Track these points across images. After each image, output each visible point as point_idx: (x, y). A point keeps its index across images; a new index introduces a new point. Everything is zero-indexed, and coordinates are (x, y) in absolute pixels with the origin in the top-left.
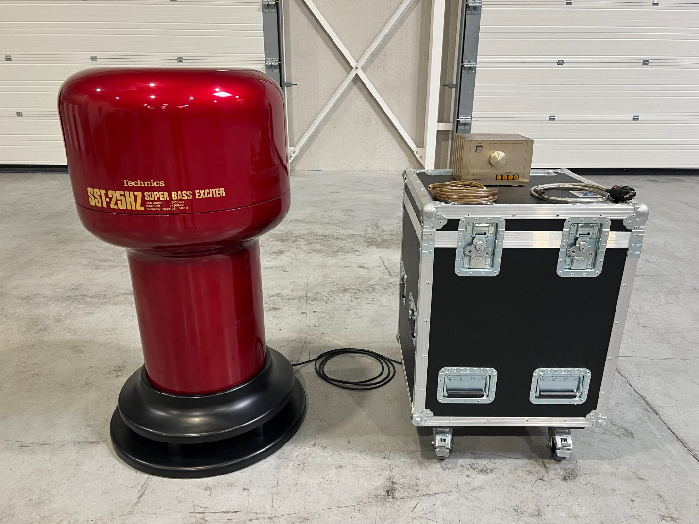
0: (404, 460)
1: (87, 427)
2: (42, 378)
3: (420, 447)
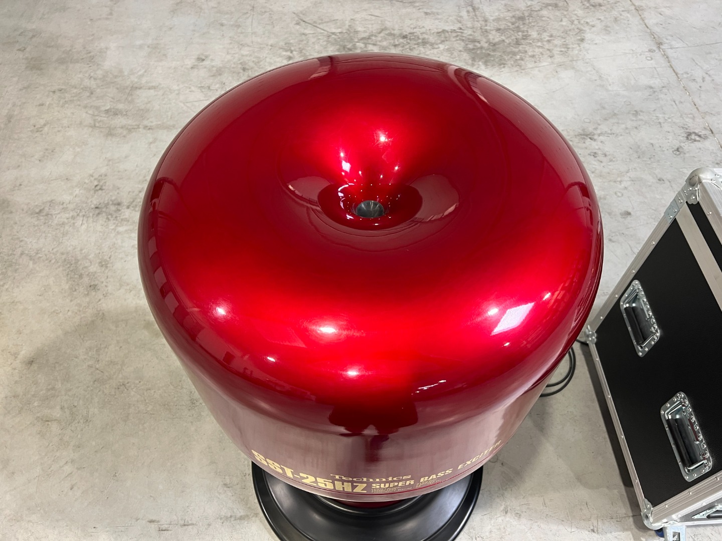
0: (616, 534)
1: (225, 489)
2: (132, 393)
3: (630, 510)
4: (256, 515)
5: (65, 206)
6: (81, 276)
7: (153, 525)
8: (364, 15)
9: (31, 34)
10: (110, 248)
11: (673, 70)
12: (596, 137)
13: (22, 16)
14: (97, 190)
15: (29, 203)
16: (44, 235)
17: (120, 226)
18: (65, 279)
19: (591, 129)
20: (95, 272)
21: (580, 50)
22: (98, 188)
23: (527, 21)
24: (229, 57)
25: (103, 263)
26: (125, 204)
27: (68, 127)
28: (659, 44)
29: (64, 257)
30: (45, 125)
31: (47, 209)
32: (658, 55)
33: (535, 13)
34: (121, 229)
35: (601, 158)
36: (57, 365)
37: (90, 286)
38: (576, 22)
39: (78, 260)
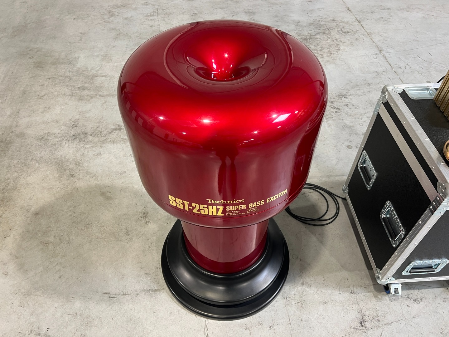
0: (364, 294)
1: (146, 276)
2: (94, 228)
3: (371, 282)
4: (164, 289)
5: (56, 135)
6: (65, 170)
7: (106, 295)
9: (36, 50)
10: (81, 156)
11: (389, 63)
12: (347, 97)
13: (31, 41)
14: (74, 127)
15: (36, 134)
16: (44, 150)
17: (86, 145)
18: (56, 171)
19: (345, 93)
20: (73, 168)
21: (338, 55)
22: (74, 126)
25: (77, 163)
26: (89, 134)
27: (58, 96)
28: (381, 51)
29: (55, 160)
30: (44, 95)
31: (46, 137)
32: (380, 56)
33: (313, 37)
34: (87, 146)
35: (351, 107)
36: (52, 215)
37: (70, 175)
38: (335, 41)
39: (64, 162)
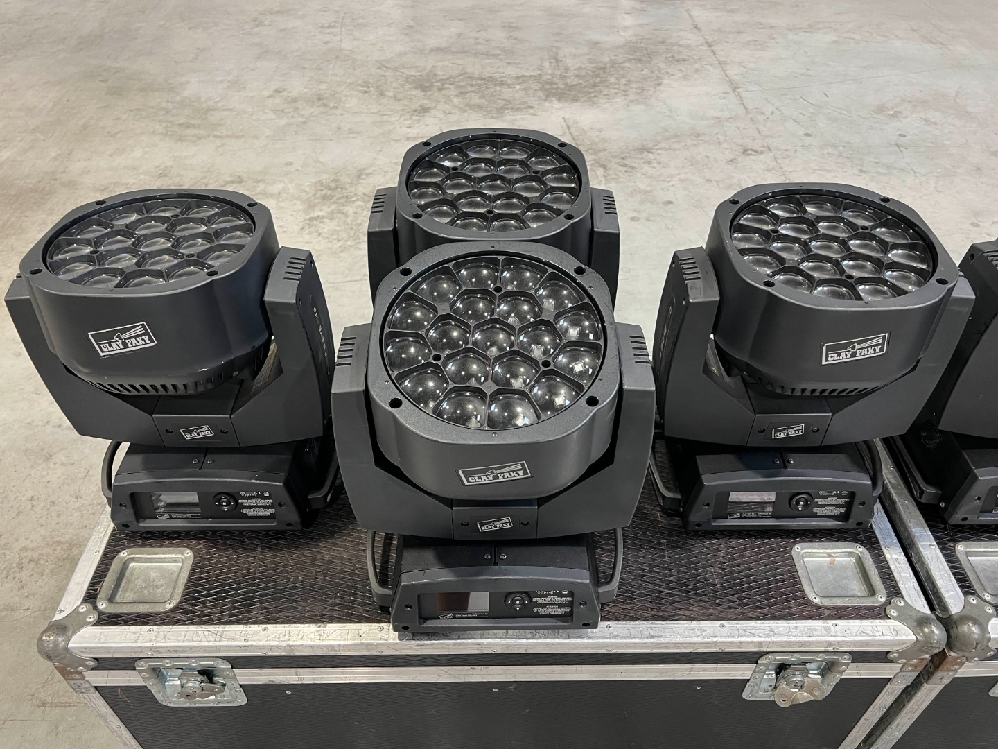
8: (446, 63)
23: (608, 70)
24: (306, 90)
